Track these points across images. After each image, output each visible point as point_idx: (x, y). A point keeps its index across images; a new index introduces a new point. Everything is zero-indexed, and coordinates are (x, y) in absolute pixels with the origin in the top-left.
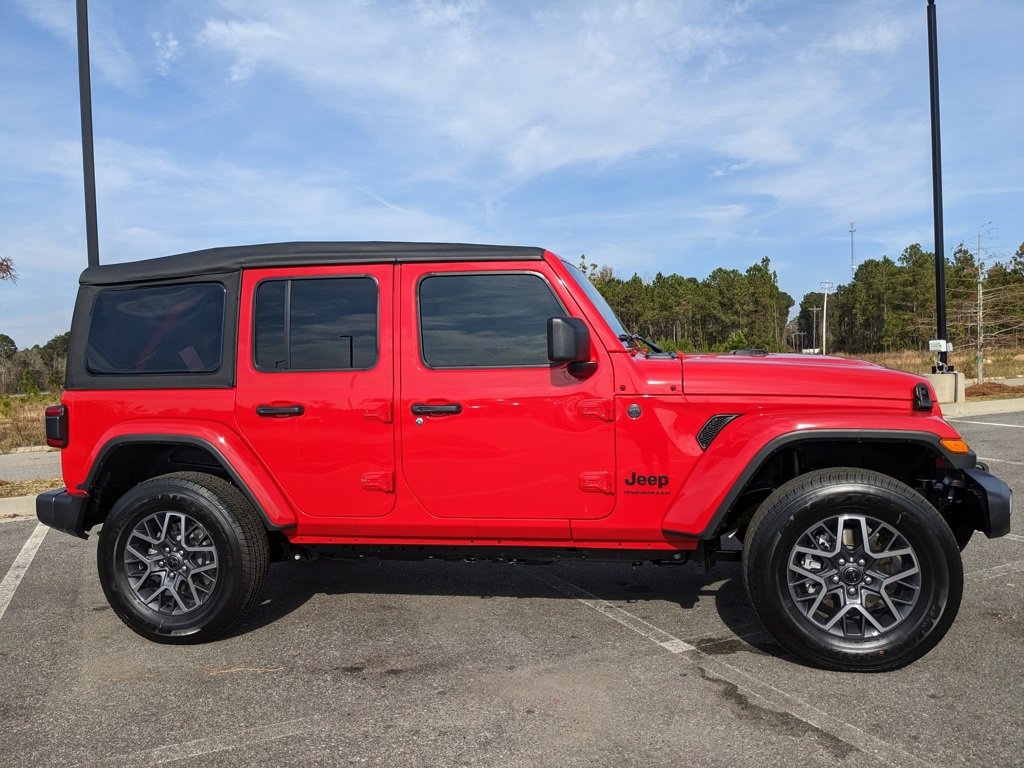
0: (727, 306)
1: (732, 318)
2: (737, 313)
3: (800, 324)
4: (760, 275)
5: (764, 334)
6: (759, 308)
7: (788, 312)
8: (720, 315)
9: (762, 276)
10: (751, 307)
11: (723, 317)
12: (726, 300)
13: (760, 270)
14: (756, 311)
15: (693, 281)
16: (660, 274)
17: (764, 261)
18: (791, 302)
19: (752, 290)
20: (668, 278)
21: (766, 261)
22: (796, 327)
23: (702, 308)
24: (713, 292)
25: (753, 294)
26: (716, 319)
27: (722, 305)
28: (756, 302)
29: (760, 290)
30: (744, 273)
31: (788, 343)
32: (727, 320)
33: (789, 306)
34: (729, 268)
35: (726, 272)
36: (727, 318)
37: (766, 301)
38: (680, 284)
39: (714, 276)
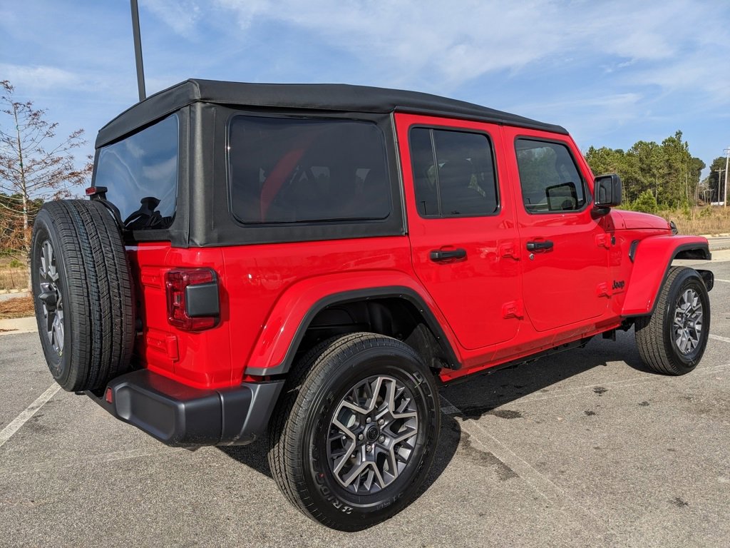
0: (646, 170)
1: (649, 180)
2: (654, 175)
3: (710, 183)
4: (674, 145)
5: (676, 191)
6: (672, 171)
7: (700, 174)
8: (640, 177)
9: (675, 146)
10: (666, 171)
11: (643, 179)
12: (645, 166)
13: (673, 141)
14: (669, 174)
15: (620, 152)
16: (592, 148)
17: (677, 134)
18: (702, 166)
19: (666, 157)
20: (599, 150)
21: (679, 134)
22: (708, 185)
23: (626, 173)
24: (635, 160)
25: (667, 161)
26: (637, 181)
27: (642, 170)
28: (670, 167)
29: (673, 157)
30: (660, 144)
31: (700, 197)
32: (645, 181)
33: (700, 169)
34: (648, 141)
35: (645, 144)
36: (646, 180)
37: (678, 165)
38: (608, 155)
39: (635, 148)
